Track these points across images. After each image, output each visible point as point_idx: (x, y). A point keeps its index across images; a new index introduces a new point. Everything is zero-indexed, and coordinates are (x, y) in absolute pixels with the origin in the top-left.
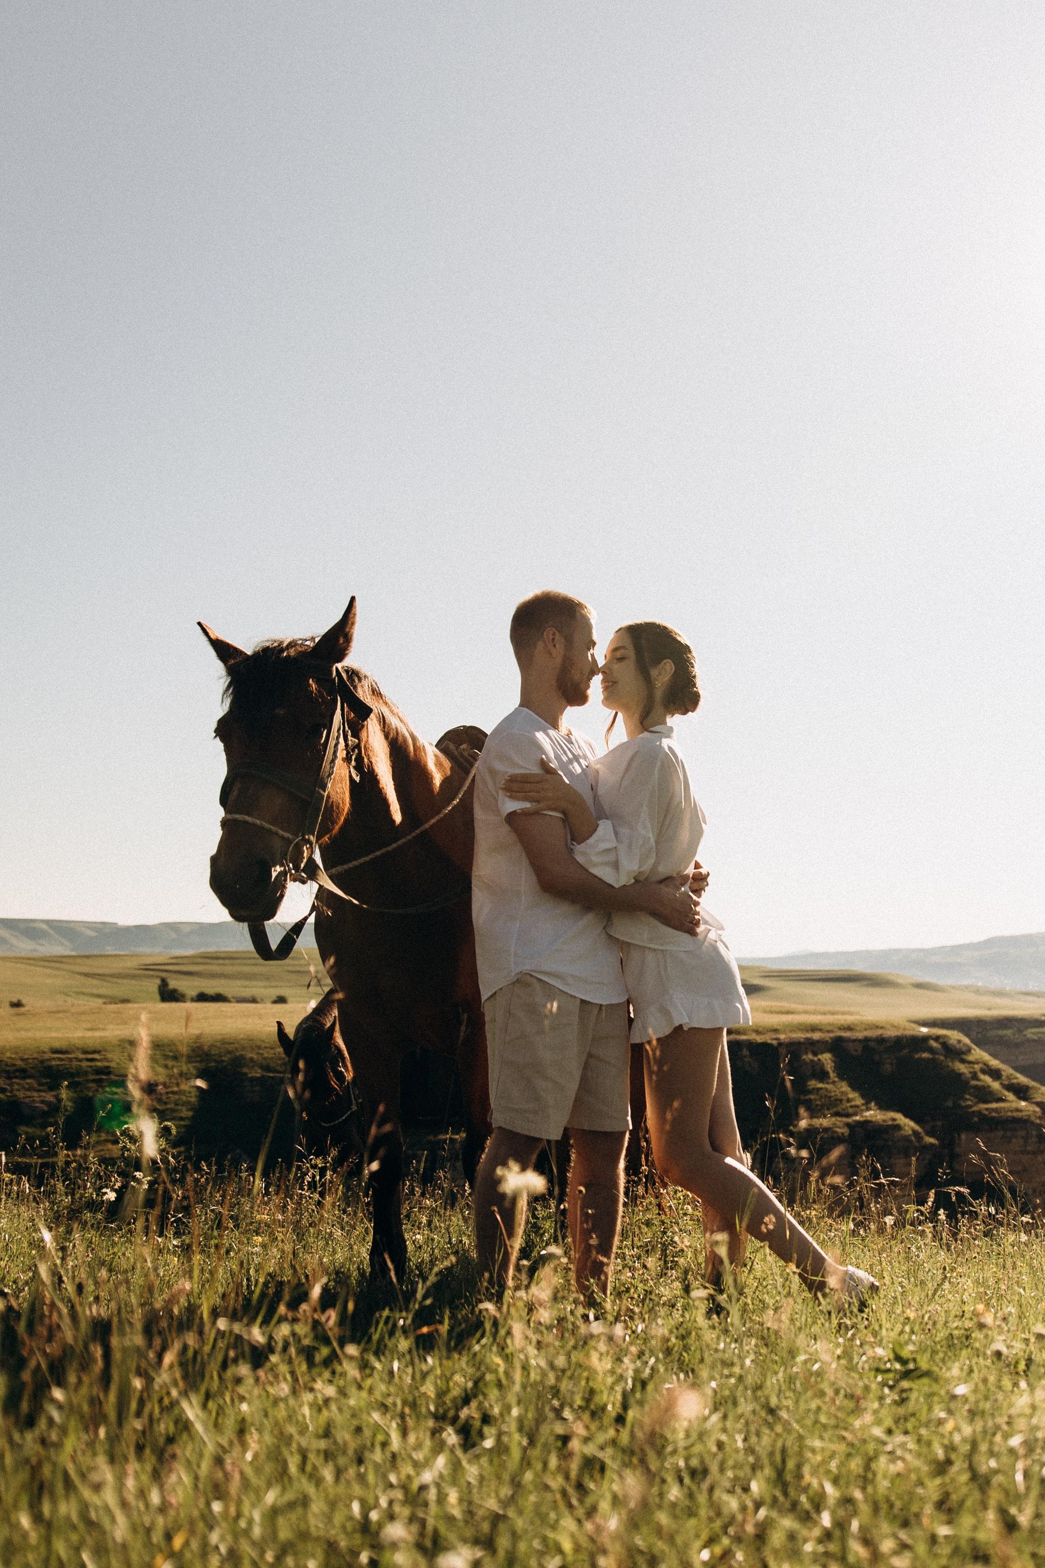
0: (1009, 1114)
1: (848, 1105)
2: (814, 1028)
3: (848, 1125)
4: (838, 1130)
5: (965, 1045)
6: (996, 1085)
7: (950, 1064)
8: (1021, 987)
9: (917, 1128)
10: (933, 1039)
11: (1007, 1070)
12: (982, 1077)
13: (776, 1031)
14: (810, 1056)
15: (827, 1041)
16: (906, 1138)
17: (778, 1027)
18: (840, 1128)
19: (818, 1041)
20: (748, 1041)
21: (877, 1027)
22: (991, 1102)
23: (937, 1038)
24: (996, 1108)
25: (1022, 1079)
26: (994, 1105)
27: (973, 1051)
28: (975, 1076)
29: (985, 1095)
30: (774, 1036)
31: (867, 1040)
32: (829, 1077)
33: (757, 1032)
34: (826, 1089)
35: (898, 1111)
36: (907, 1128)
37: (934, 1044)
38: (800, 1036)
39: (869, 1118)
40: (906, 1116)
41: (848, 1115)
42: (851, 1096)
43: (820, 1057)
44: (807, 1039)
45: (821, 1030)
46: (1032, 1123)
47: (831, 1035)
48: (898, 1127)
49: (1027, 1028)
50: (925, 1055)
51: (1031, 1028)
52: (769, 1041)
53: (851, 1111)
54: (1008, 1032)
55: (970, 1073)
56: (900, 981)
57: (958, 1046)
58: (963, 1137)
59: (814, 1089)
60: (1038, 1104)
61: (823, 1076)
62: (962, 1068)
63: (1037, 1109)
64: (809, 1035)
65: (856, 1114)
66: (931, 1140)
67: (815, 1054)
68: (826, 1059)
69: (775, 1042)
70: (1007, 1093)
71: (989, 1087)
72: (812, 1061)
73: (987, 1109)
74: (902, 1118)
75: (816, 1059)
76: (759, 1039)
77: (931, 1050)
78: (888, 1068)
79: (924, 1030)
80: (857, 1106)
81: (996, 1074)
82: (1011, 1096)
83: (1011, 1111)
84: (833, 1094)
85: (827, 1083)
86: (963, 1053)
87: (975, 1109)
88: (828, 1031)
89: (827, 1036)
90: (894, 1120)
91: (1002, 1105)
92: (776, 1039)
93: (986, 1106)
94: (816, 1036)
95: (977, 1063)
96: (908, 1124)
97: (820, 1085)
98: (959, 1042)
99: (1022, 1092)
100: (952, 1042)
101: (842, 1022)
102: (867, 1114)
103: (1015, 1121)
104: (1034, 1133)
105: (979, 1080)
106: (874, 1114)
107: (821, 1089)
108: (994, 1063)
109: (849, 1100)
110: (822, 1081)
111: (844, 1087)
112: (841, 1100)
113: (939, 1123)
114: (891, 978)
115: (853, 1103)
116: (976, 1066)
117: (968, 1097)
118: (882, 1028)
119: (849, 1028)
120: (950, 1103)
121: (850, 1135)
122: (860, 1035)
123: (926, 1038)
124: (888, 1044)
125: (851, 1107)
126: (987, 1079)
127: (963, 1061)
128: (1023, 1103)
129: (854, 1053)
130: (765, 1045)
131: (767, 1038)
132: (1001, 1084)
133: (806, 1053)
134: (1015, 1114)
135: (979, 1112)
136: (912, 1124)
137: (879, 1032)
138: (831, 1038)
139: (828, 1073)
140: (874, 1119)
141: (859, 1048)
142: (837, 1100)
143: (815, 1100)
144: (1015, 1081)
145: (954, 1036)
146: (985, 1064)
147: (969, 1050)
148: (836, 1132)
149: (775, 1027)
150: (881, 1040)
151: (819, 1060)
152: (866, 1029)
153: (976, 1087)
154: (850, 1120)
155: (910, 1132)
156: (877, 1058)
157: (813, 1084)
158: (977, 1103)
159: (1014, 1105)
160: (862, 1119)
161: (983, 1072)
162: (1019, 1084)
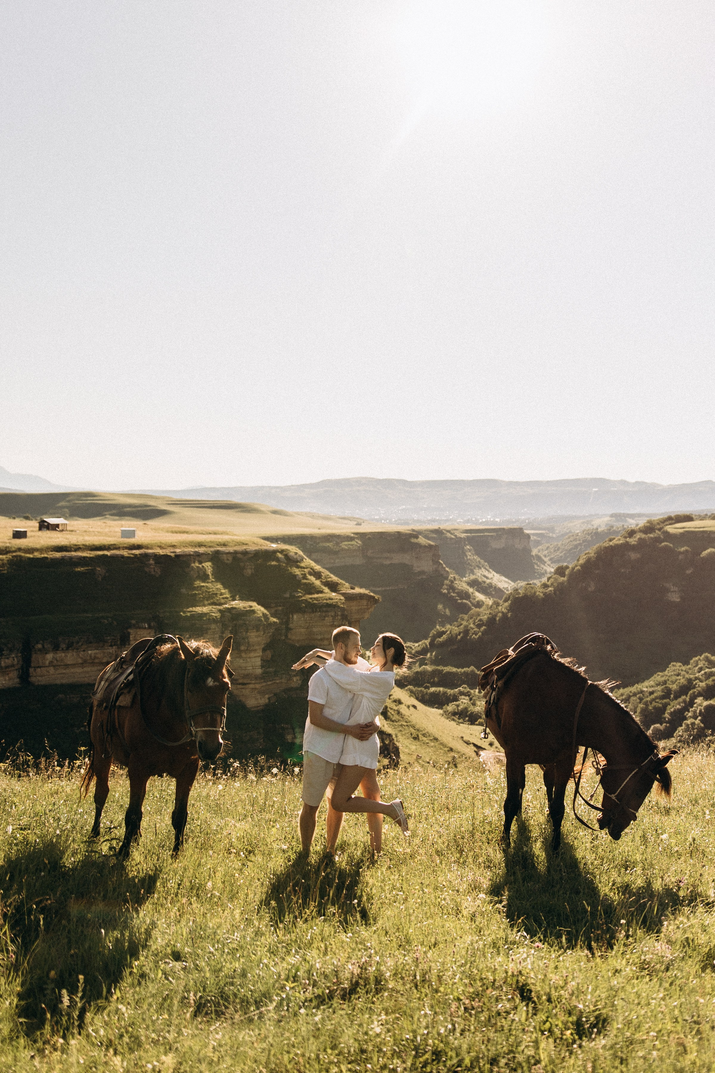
0: (325, 601)
1: (221, 597)
2: (200, 545)
3: (220, 611)
4: (213, 614)
5: (300, 556)
6: (317, 583)
7: (289, 568)
8: (340, 514)
9: (265, 611)
10: (279, 552)
11: (325, 572)
12: (309, 577)
13: (174, 546)
14: (197, 564)
15: (209, 554)
16: (259, 619)
17: (176, 544)
18: (214, 613)
19: (202, 554)
20: (154, 553)
21: (243, 544)
22: (314, 594)
23: (282, 551)
24: (317, 598)
25: (334, 578)
26: (316, 596)
27: (304, 560)
28: (304, 577)
29: (311, 589)
30: (172, 551)
31: (236, 552)
32: (209, 578)
33: (160, 547)
34: (207, 587)
35: (254, 601)
36: (259, 612)
37: (280, 555)
38: (190, 550)
39: (234, 606)
40: (258, 604)
41: (221, 604)
42: (223, 591)
43: (203, 564)
44: (195, 552)
45: (205, 546)
46: (339, 606)
47: (212, 549)
48: (253, 612)
49: (342, 542)
50: (274, 563)
51: (344, 541)
52: (169, 554)
53: (223, 601)
54: (330, 545)
55: (302, 574)
56: (263, 509)
57: (295, 557)
58: (295, 617)
59: (198, 587)
60: (343, 594)
61: (205, 578)
62: (297, 572)
63: (342, 598)
64: (196, 550)
65: (225, 603)
66: (275, 620)
67: (200, 563)
68: (208, 566)
69: (173, 555)
70: (324, 588)
71: (313, 583)
72: (198, 567)
73: (311, 598)
74: (257, 605)
75: (200, 566)
76: (161, 552)
77: (278, 560)
78: (249, 572)
79: (274, 546)
80: (227, 598)
81: (318, 575)
82: (326, 590)
83: (326, 600)
84: (211, 590)
85: (208, 582)
86: (298, 561)
87: (303, 598)
88: (210, 547)
89: (210, 550)
90: (251, 607)
91: (320, 595)
92: (173, 552)
93: (310, 596)
94: (201, 550)
95: (307, 568)
96: (260, 609)
97: (202, 584)
98: (296, 553)
99: (333, 587)
100: (292, 554)
101: (220, 540)
102: (234, 603)
103: (328, 605)
104: (339, 613)
105: (307, 579)
106: (238, 604)
107: (203, 586)
108: (318, 568)
109: (221, 594)
110: (204, 582)
111: (219, 586)
112: (216, 594)
113: (280, 608)
114: (256, 506)
115: (224, 596)
116: (305, 570)
117: (299, 590)
118: (246, 544)
119: (224, 545)
120: (287, 595)
121: (221, 618)
122: (231, 549)
123: (275, 552)
124: (250, 556)
125: (223, 598)
126: (312, 579)
127: (298, 567)
128: (334, 594)
129: (226, 561)
130: (166, 556)
131: (168, 552)
132: (321, 581)
133: (194, 562)
134: (328, 602)
135: (306, 600)
136: (263, 609)
137: (244, 547)
138: (211, 552)
139: (208, 575)
140: (237, 607)
141: (230, 559)
142: (214, 594)
143: (199, 594)
144: (330, 579)
145: (293, 550)
146: (311, 569)
147: (302, 560)
148: (212, 616)
149: (174, 544)
150: (245, 553)
151: (203, 566)
152: (235, 545)
153: (305, 584)
154: (221, 608)
155: (261, 615)
156: (242, 564)
157: (198, 583)
158: (305, 594)
159: (328, 596)
160: (229, 607)
161: (310, 574)
162: (332, 581)
